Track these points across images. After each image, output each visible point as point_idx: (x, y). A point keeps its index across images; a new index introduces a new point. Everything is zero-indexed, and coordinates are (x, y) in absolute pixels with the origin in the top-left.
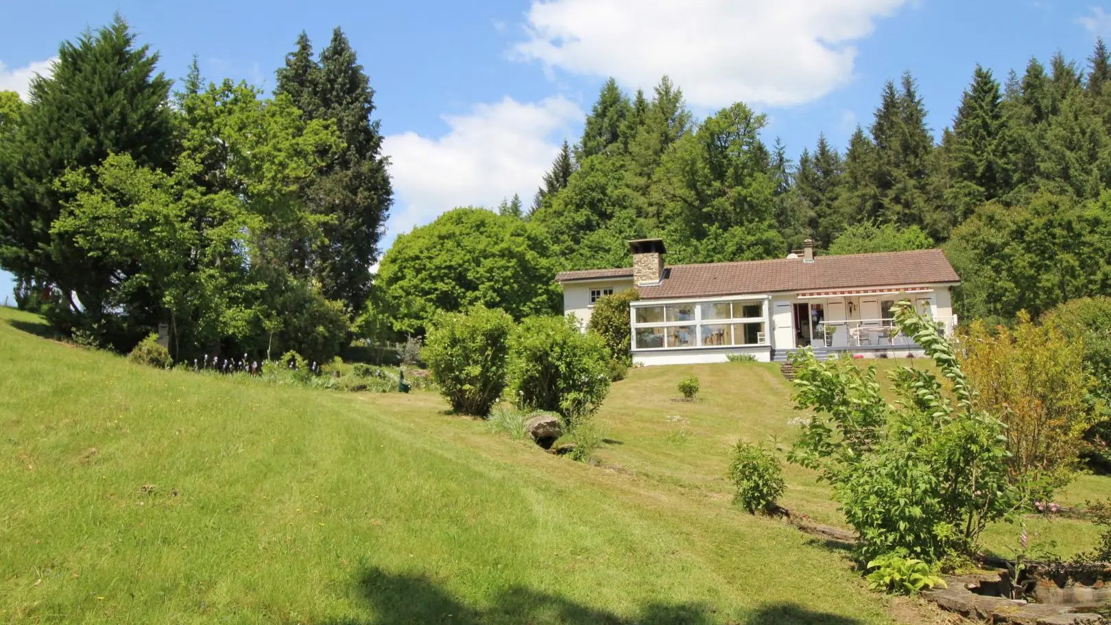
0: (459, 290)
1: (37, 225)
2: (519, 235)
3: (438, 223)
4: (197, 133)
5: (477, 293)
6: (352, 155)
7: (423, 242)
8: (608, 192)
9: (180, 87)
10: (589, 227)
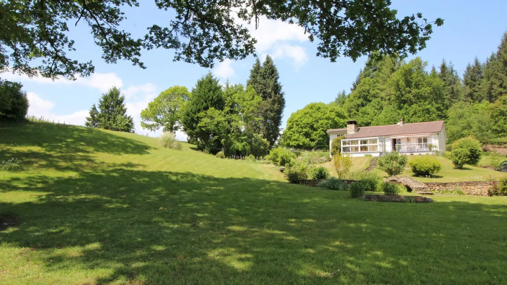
0: (311, 131)
1: (194, 125)
2: (332, 112)
3: (305, 109)
4: (229, 98)
5: (317, 132)
6: (273, 94)
7: (300, 115)
8: (370, 92)
9: (225, 86)
10: (363, 105)
